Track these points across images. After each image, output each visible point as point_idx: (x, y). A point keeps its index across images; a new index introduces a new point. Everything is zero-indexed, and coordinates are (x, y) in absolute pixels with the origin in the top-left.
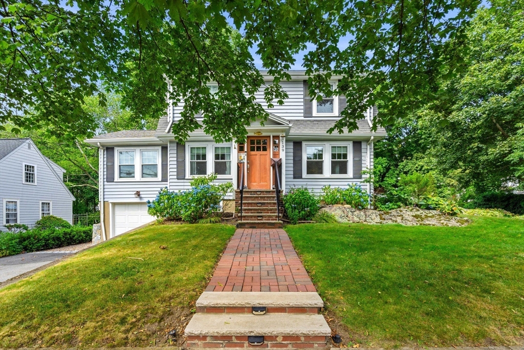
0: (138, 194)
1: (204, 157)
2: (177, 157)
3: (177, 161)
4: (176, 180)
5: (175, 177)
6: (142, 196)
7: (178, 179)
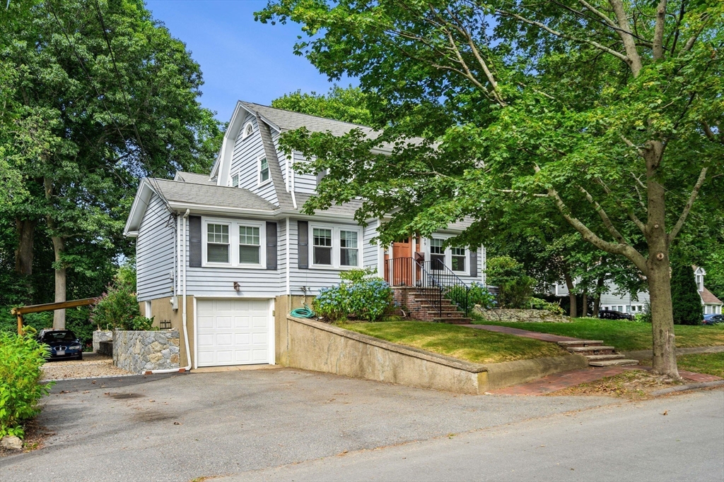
0: (236, 285)
1: (329, 242)
2: (298, 240)
3: (298, 244)
4: (297, 270)
5: (297, 266)
6: (241, 289)
7: (299, 268)
